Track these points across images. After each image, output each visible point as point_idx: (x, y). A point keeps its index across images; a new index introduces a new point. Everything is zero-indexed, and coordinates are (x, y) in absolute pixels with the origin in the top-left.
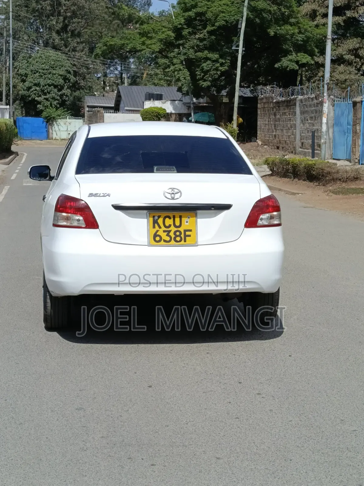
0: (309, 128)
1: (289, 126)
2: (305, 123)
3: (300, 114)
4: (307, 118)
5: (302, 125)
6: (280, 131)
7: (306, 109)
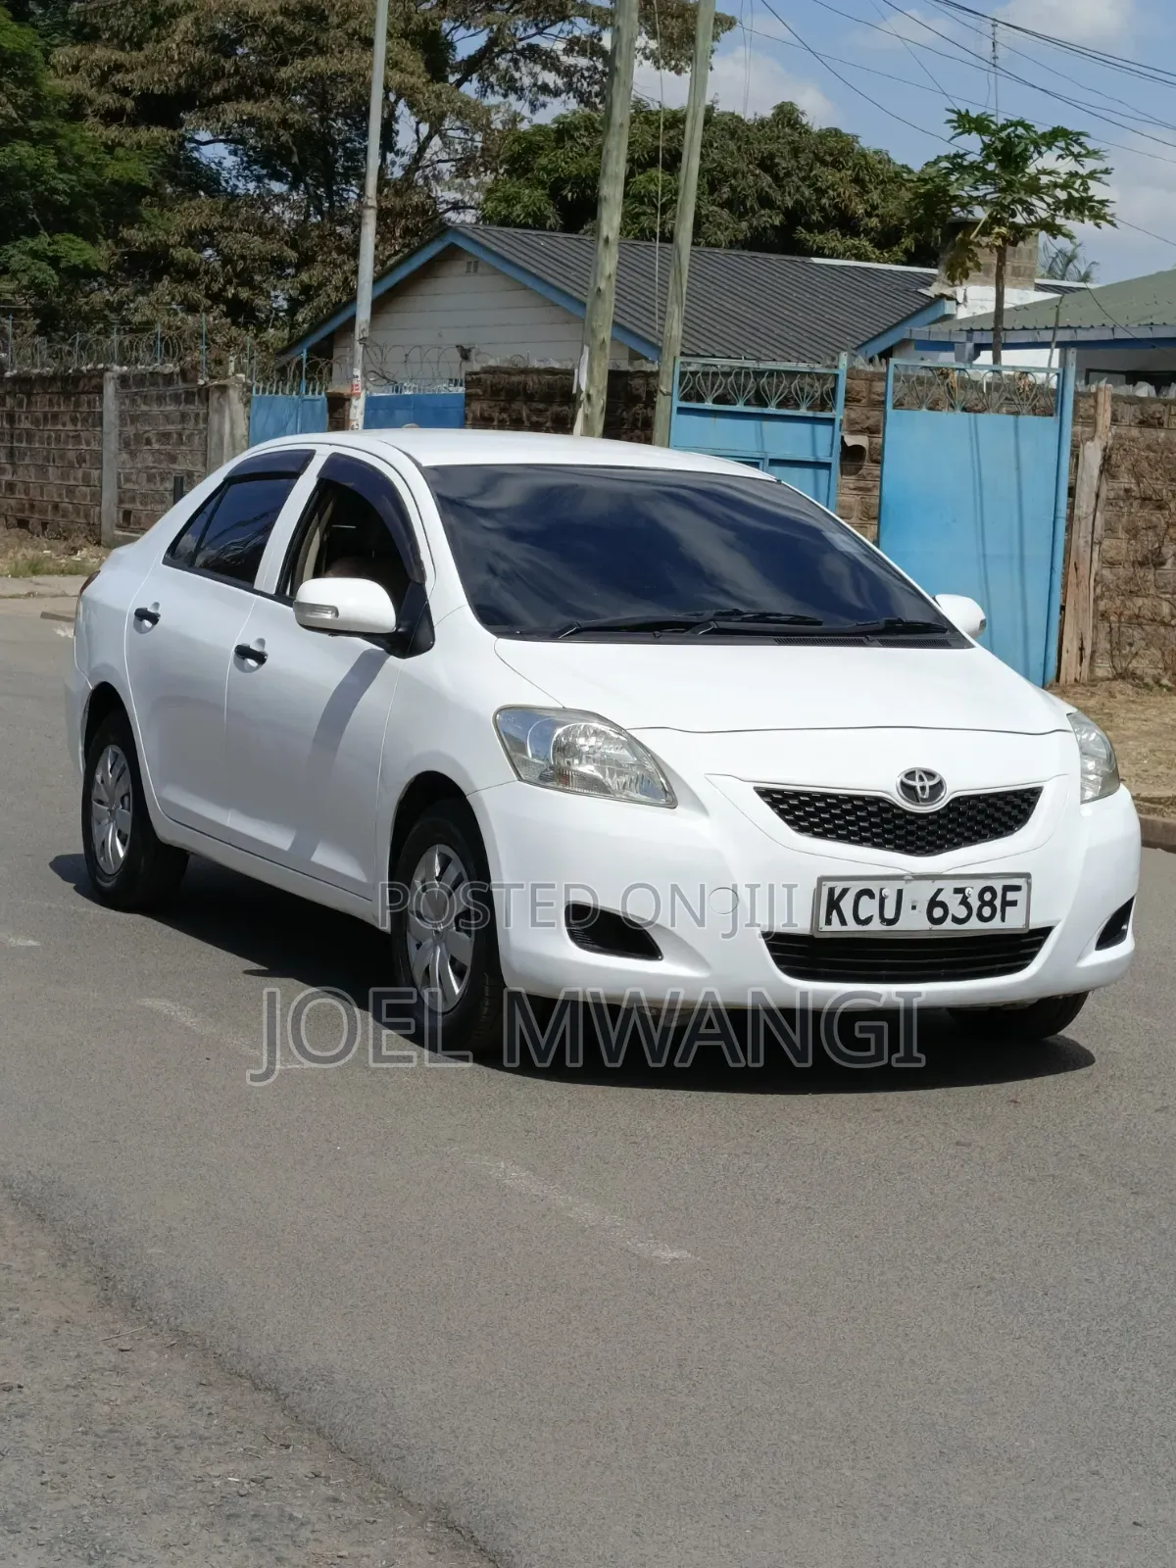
0: (154, 467)
1: (71, 455)
2: (141, 451)
3: (118, 422)
4: (146, 435)
5: (125, 456)
6: (32, 470)
7: (144, 408)
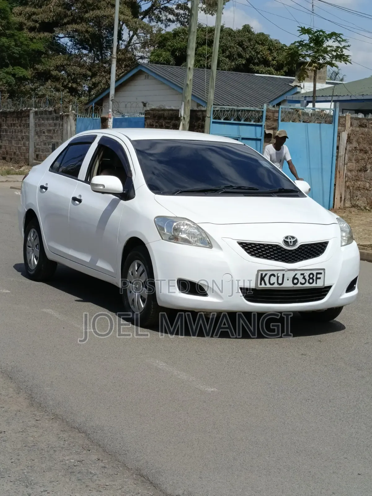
0: (46, 141)
1: (20, 137)
2: (41, 135)
3: (34, 126)
4: (43, 130)
5: (37, 137)
6: (7, 142)
7: (43, 122)
